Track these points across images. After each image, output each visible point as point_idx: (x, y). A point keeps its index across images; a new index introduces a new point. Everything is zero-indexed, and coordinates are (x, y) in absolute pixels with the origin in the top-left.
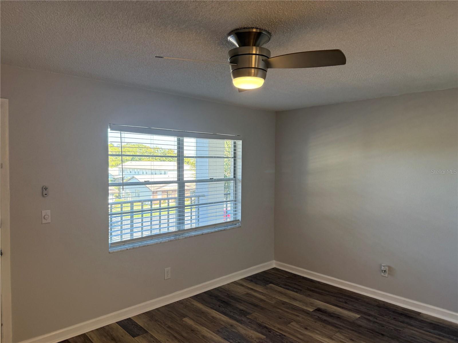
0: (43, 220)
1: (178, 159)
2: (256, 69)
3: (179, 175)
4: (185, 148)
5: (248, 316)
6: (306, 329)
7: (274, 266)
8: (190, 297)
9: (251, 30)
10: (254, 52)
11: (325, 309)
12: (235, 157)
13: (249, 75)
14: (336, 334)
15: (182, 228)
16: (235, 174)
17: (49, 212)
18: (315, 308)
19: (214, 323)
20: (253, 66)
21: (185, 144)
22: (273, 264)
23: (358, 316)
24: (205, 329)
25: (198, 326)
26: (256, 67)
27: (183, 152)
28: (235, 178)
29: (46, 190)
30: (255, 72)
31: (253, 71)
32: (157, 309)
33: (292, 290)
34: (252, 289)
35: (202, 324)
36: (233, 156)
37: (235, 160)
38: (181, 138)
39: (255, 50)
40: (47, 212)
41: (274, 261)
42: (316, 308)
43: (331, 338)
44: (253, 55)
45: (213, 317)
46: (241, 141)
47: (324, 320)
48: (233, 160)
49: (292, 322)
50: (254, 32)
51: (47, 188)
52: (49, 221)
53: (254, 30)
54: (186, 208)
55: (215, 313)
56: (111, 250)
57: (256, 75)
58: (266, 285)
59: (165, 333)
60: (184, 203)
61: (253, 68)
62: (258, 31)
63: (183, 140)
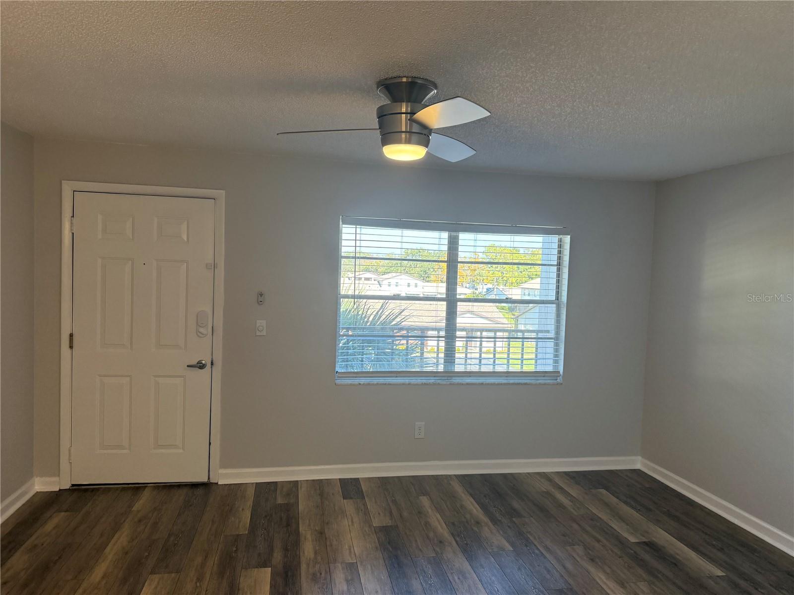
0: (257, 332)
1: (447, 264)
2: (408, 134)
3: (448, 288)
4: (460, 248)
5: (514, 519)
6: (592, 560)
7: (638, 466)
8: (455, 475)
9: (399, 80)
10: (404, 110)
11: (664, 547)
12: (559, 264)
13: (399, 142)
14: (638, 583)
15: (450, 369)
16: (558, 293)
17: (264, 323)
18: (644, 540)
19: (456, 513)
20: (404, 129)
21: (460, 242)
22: (638, 463)
23: (719, 573)
24: (438, 516)
25: (432, 510)
26: (408, 130)
27: (457, 255)
28: (558, 300)
29: (261, 296)
30: (406, 137)
31: (404, 136)
32: (399, 478)
33: (632, 507)
34: (561, 488)
35: (439, 510)
36: (555, 263)
37: (559, 270)
38: (454, 234)
39: (405, 107)
40: (261, 323)
41: (640, 458)
42: (646, 540)
43: (622, 584)
44: (402, 115)
45: (462, 506)
46: (569, 236)
47: (641, 560)
48: (555, 269)
49: (578, 545)
50: (404, 82)
51: (263, 294)
52: (264, 333)
53: (404, 80)
54: (457, 339)
55: (471, 503)
56: (338, 382)
57: (408, 141)
58: (591, 489)
59: (384, 505)
60: (454, 333)
61: (403, 132)
62: (410, 80)
63: (458, 236)
